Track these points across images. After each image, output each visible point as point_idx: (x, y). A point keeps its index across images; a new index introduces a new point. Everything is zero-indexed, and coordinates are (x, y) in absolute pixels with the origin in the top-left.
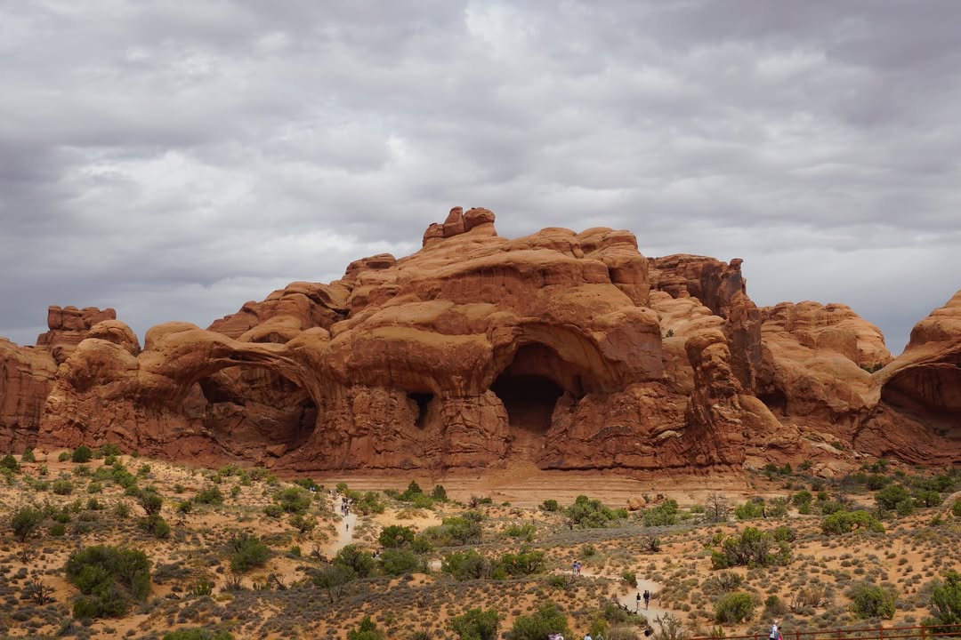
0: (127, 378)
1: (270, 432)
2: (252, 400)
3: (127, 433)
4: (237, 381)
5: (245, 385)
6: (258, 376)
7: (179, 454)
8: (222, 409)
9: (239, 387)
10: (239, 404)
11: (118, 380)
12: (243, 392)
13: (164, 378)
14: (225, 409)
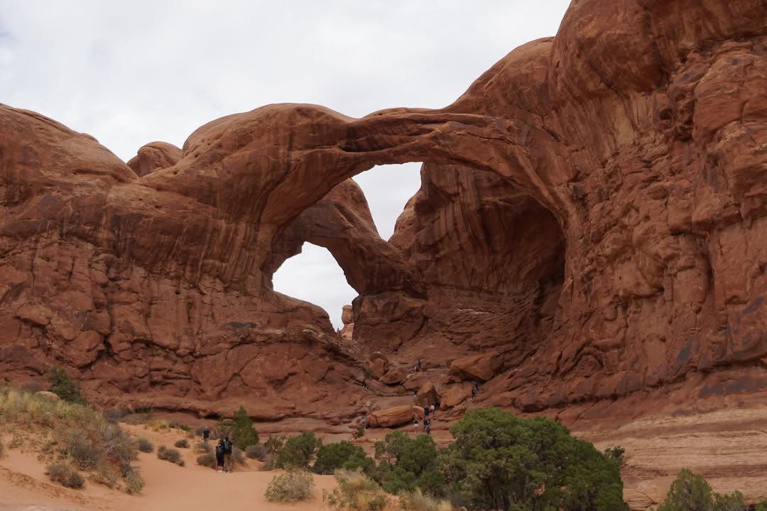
0: (68, 188)
1: (469, 335)
2: (438, 284)
3: (59, 323)
4: (408, 253)
5: (422, 257)
6: (443, 233)
7: (236, 383)
8: (380, 304)
9: (412, 261)
10: (415, 295)
11: (42, 191)
12: (420, 270)
13: (187, 202)
14: (388, 304)
